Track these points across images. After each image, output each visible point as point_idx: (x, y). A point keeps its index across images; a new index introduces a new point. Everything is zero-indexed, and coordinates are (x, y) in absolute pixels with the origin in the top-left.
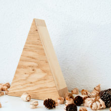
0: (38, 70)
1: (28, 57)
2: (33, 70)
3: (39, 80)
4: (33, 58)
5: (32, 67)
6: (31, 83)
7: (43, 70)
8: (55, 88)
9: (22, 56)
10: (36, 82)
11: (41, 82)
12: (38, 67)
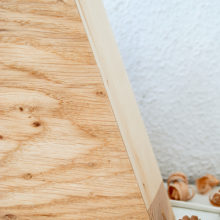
0: (59, 126)
1: (12, 68)
2: (37, 125)
3: (63, 168)
4: (34, 74)
5: (32, 109)
6: (29, 176)
7: (81, 128)
8: (136, 201)
10: (51, 172)
11: (70, 174)
12: (57, 113)
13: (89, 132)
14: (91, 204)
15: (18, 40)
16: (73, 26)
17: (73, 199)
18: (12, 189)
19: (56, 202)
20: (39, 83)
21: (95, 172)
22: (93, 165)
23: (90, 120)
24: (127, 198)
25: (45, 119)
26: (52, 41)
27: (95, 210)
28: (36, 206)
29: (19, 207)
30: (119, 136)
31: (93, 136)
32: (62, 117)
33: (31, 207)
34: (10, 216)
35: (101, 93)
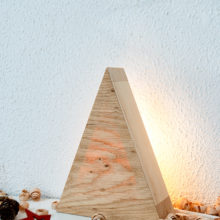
13: (129, 169)
14: (131, 203)
15: (99, 129)
16: (122, 123)
17: (123, 200)
18: (96, 196)
20: (108, 147)
22: (130, 184)
23: (129, 163)
24: (146, 200)
25: (111, 164)
29: (99, 205)
31: (131, 171)
34: (94, 209)
35: (133, 152)
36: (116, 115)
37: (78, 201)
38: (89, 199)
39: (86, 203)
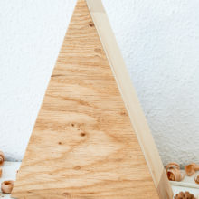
0: (98, 135)
1: (67, 99)
2: (83, 135)
3: (100, 162)
4: (82, 103)
5: (80, 125)
6: (78, 168)
7: (112, 136)
9: (46, 95)
10: (93, 165)
12: (96, 127)
13: (116, 139)
14: (120, 185)
15: (71, 81)
16: (105, 72)
17: (107, 182)
18: (68, 177)
19: (97, 184)
21: (122, 165)
22: (120, 160)
23: (116, 130)
24: (143, 181)
25: (89, 131)
26: (92, 81)
27: (122, 189)
28: (84, 187)
29: (73, 188)
30: (136, 141)
31: (120, 141)
32: (99, 130)
33: (80, 188)
34: (66, 194)
35: (124, 114)
36: (96, 61)
37: (40, 183)
38: (58, 180)
39: (54, 186)
